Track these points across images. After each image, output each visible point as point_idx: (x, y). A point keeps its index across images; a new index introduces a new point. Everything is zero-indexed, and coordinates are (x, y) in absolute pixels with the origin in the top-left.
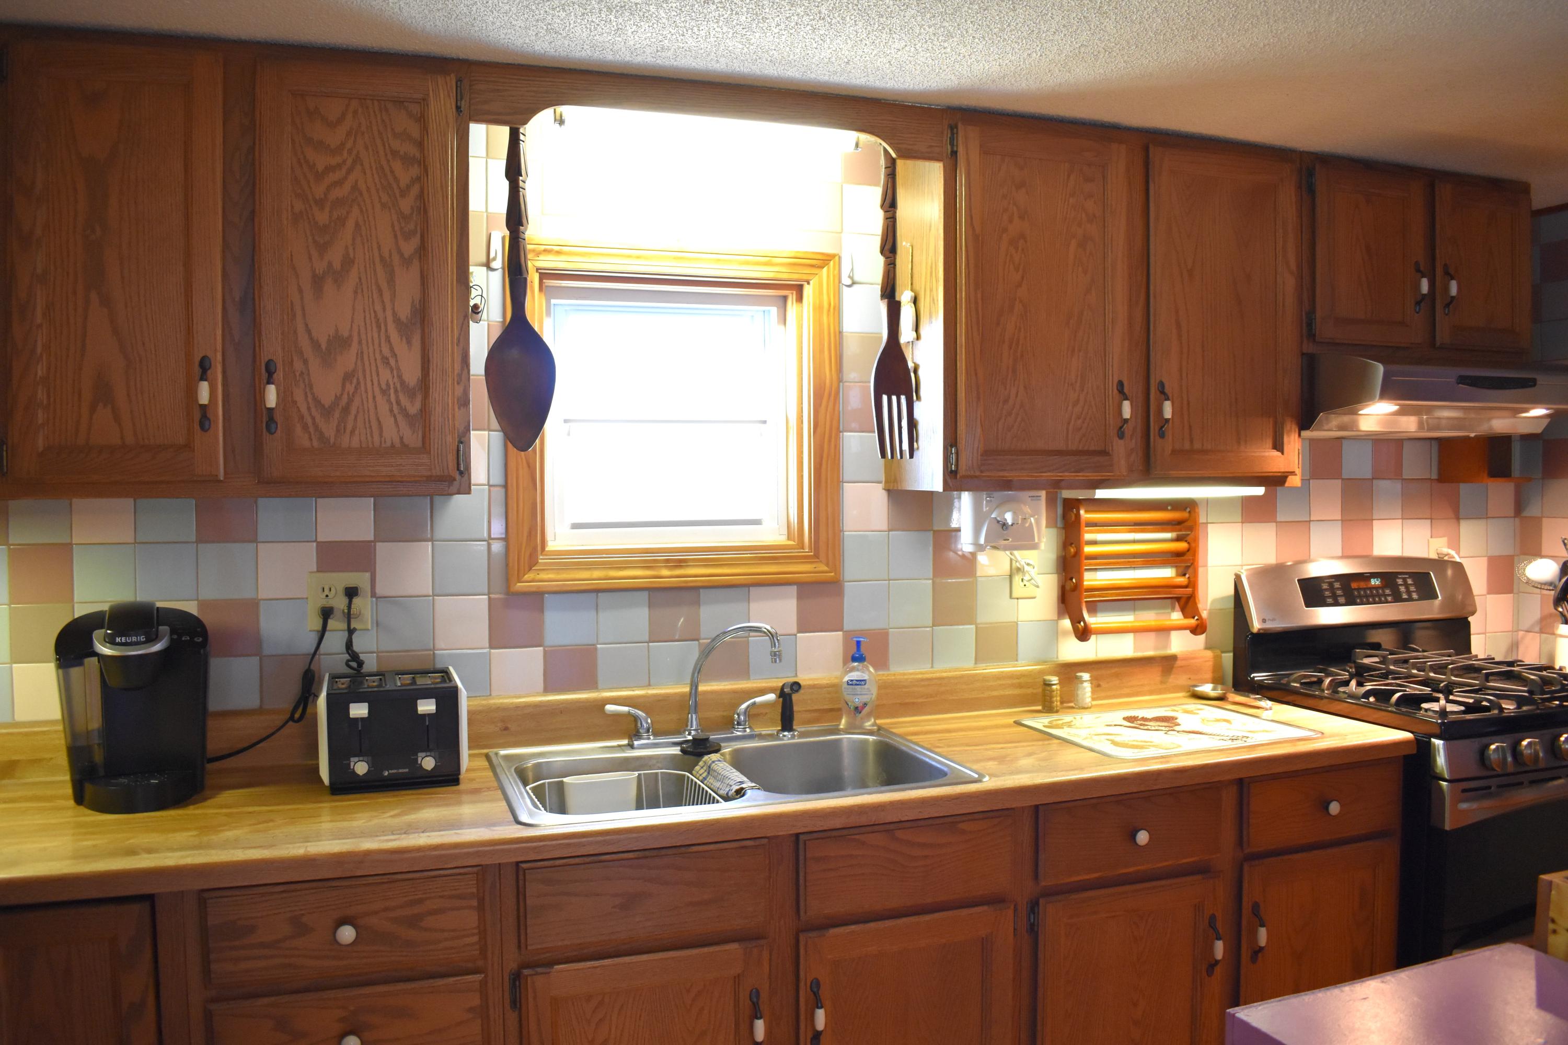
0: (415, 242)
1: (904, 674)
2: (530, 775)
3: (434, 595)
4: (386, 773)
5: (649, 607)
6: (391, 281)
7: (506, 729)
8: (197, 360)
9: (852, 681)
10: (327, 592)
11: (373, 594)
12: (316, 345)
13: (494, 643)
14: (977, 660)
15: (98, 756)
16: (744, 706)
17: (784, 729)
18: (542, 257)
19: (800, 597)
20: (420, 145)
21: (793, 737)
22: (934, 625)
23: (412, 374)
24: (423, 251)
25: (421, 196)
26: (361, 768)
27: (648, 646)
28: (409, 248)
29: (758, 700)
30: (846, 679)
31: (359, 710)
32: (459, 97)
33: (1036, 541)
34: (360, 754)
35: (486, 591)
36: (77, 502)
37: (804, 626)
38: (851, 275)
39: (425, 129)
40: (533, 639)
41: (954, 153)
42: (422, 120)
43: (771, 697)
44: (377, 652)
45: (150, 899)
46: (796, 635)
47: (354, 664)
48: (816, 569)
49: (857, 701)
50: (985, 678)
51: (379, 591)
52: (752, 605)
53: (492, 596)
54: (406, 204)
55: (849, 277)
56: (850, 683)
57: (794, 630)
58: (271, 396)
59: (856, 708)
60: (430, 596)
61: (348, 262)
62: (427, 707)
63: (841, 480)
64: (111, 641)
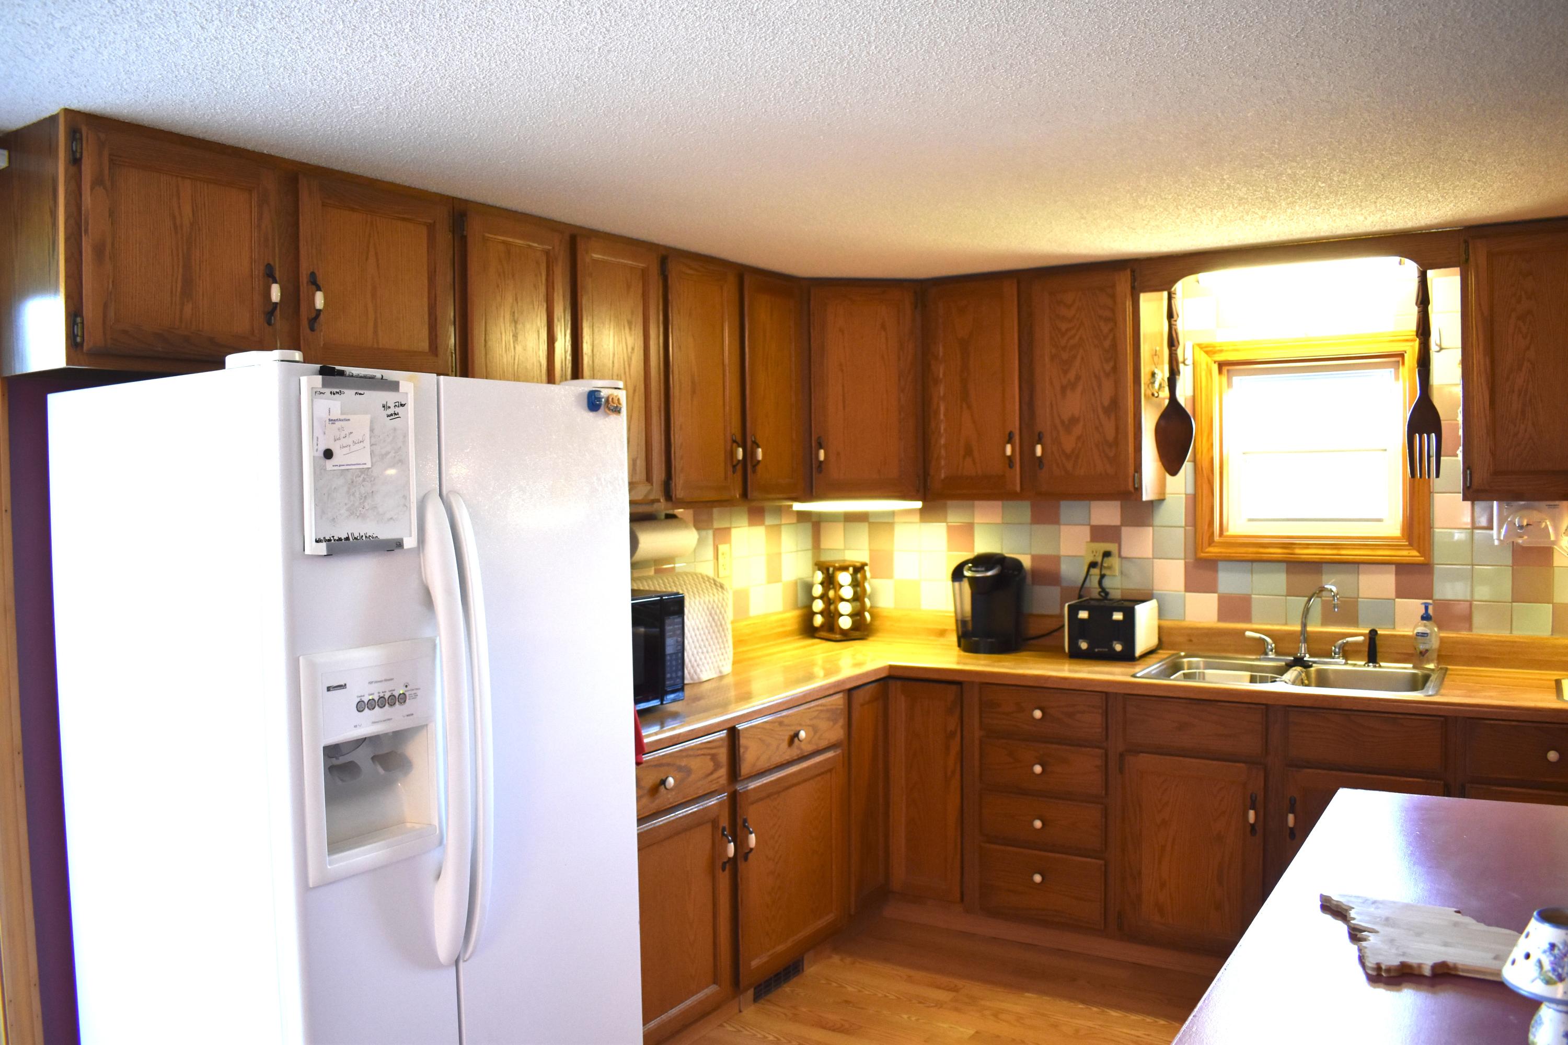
0: (1112, 364)
1: (1482, 635)
2: (1186, 667)
3: (1153, 558)
4: (1096, 650)
5: (1287, 573)
6: (1100, 387)
7: (1191, 641)
8: (1007, 433)
9: (1418, 633)
10: (1095, 554)
11: (1120, 556)
12: (1062, 422)
13: (1189, 588)
14: (1553, 631)
15: (970, 626)
16: (1340, 642)
17: (1369, 661)
18: (1217, 355)
19: (1397, 573)
20: (1113, 310)
21: (1375, 667)
22: (1513, 602)
23: (1110, 434)
24: (1115, 369)
25: (1114, 338)
26: (1084, 645)
27: (1286, 599)
28: (1108, 368)
29: (1350, 639)
30: (1416, 631)
31: (1083, 615)
32: (1134, 279)
33: (1553, 538)
34: (1084, 638)
35: (1183, 557)
36: (977, 503)
37: (1402, 593)
38: (1439, 343)
39: (1115, 302)
40: (1210, 588)
41: (1467, 260)
42: (1113, 296)
43: (1361, 638)
44: (1122, 589)
45: (959, 683)
46: (1394, 600)
47: (1103, 594)
48: (1410, 555)
49: (1422, 647)
50: (1554, 646)
51: (1124, 554)
52: (1361, 577)
53: (1187, 560)
54: (1107, 343)
55: (1437, 345)
56: (1418, 634)
57: (1393, 595)
58: (1039, 450)
59: (1421, 653)
60: (1150, 559)
61: (1078, 378)
62: (1118, 616)
63: (1432, 491)
64: (970, 569)
